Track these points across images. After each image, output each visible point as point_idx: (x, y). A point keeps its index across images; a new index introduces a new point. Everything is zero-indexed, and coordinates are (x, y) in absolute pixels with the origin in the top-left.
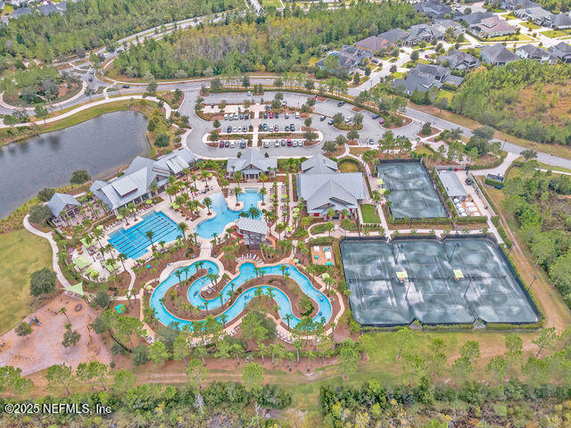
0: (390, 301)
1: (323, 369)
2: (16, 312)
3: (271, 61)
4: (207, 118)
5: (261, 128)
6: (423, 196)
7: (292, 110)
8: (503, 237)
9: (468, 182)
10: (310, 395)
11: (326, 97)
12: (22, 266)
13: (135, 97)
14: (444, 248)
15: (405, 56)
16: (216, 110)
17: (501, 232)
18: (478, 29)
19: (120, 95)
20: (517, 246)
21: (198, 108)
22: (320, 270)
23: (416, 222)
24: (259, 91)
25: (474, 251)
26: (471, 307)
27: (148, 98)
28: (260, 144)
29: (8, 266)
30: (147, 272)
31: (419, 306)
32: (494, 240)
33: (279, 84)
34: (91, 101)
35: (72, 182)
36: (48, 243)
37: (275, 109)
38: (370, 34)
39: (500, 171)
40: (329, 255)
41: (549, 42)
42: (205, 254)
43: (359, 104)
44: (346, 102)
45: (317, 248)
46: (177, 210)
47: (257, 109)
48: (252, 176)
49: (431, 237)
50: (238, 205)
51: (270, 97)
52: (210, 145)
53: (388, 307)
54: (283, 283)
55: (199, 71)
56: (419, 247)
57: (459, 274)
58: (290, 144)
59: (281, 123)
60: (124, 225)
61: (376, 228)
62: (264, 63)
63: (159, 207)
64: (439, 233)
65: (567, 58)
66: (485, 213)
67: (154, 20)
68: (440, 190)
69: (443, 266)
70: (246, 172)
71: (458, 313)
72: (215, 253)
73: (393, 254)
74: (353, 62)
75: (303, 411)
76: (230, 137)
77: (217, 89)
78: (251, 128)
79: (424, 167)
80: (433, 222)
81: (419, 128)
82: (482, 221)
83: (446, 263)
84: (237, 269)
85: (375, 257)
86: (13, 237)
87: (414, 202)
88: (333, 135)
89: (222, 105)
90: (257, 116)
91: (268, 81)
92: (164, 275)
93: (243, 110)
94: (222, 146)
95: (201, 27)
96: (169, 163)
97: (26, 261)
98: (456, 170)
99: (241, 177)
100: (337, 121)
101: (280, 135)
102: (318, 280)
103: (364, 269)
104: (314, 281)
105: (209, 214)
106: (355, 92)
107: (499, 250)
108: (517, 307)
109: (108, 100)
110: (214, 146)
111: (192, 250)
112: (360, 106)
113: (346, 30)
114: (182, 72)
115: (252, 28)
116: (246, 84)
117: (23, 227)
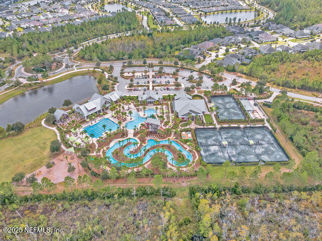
0: (219, 154)
1: (190, 182)
2: (43, 160)
3: (156, 53)
4: (127, 78)
5: (153, 82)
6: (234, 111)
7: (168, 74)
8: (272, 127)
9: (255, 105)
10: (184, 192)
11: (184, 68)
12: (44, 141)
13: (90, 69)
14: (244, 132)
15: (222, 51)
16: (131, 74)
17: (271, 125)
18: (258, 39)
19: (82, 68)
20: (278, 131)
21: (122, 73)
22: (186, 141)
23: (232, 121)
24: (151, 66)
25: (258, 134)
26: (258, 156)
27: (96, 69)
28: (153, 89)
29: (36, 142)
30: (103, 143)
31: (233, 156)
32: (268, 129)
33: (161, 63)
34: (68, 71)
35: (64, 105)
36: (54, 131)
37: (160, 74)
38: (205, 41)
39: (271, 100)
40: (190, 135)
41: (292, 44)
42: (131, 135)
43: (200, 72)
44: (194, 71)
45: (184, 133)
46: (115, 118)
47: (151, 74)
48: (151, 102)
49: (238, 128)
50: (144, 115)
51: (157, 69)
52: (129, 90)
53: (219, 156)
54: (169, 147)
55: (121, 57)
56: (233, 132)
57: (251, 142)
58: (168, 89)
59: (163, 80)
60: (90, 124)
61: (211, 124)
62: (153, 53)
63: (106, 116)
64: (242, 126)
65: (302, 51)
66: (263, 117)
67: (96, 35)
68: (242, 108)
69: (244, 140)
70: (148, 101)
71: (252, 158)
72: (135, 135)
73: (220, 135)
74: (197, 53)
75: (181, 198)
76: (138, 86)
77: (130, 65)
78: (148, 82)
79: (234, 98)
80: (239, 121)
81: (231, 82)
82: (262, 121)
83: (246, 138)
84: (146, 142)
85: (212, 136)
86: (37, 130)
87: (229, 113)
88: (189, 85)
89: (133, 73)
90: (151, 77)
91: (155, 62)
92: (112, 144)
93: (144, 74)
94: (134, 90)
95: (120, 37)
96: (110, 96)
97: (45, 139)
98: (249, 100)
99: (145, 103)
100: (191, 79)
101: (163, 85)
102: (185, 146)
103: (206, 141)
104: (183, 146)
105: (131, 119)
106: (199, 66)
107: (271, 133)
108: (279, 155)
109: (76, 71)
110: (131, 90)
111: (124, 134)
112: (201, 72)
113: (193, 38)
114: (112, 57)
115: (146, 37)
116: (145, 63)
117: (41, 125)
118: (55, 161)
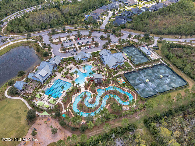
1: (140, 114)
2: (24, 129)
3: (69, 21)
4: (56, 43)
5: (78, 44)
7: (84, 36)
8: (166, 63)
9: (149, 49)
10: (140, 123)
11: (93, 30)
12: (16, 111)
13: (24, 40)
16: (58, 40)
18: (127, 4)
19: (16, 41)
21: (51, 40)
23: (142, 64)
24: (69, 31)
27: (29, 40)
28: (80, 49)
29: (9, 113)
32: (165, 65)
33: (76, 28)
34: (5, 45)
36: (21, 101)
37: (79, 37)
38: (97, 8)
39: (155, 44)
40: (123, 80)
41: (149, 6)
42: (83, 90)
43: (105, 31)
44: (101, 31)
45: (118, 79)
46: (64, 77)
47: (73, 38)
48: (84, 60)
49: (148, 68)
50: (85, 71)
51: (75, 33)
52: (63, 53)
54: (114, 92)
55: (44, 27)
57: (161, 76)
58: (90, 48)
59: (83, 41)
60: (47, 87)
62: (66, 22)
63: (57, 78)
64: (150, 65)
65: (155, 9)
66: (158, 58)
67: (13, 10)
68: (143, 54)
72: (86, 89)
74: (96, 18)
75: (141, 128)
76: (69, 49)
77: (54, 33)
78: (74, 44)
79: (134, 47)
80: (146, 63)
81: (127, 36)
82: (158, 60)
84: (96, 92)
86: (4, 102)
88: (104, 43)
89: (60, 38)
90: (74, 40)
91: (71, 28)
92: (73, 100)
93: (68, 39)
94: (67, 53)
95: (34, 11)
97: (16, 110)
98: (144, 47)
99: (80, 62)
100: (102, 38)
101: (86, 45)
102: (124, 88)
105: (77, 76)
106: (103, 26)
109: (11, 43)
110: (65, 53)
111: (77, 90)
113: (88, 8)
116: (64, 30)
117: (6, 98)
118: (35, 126)
